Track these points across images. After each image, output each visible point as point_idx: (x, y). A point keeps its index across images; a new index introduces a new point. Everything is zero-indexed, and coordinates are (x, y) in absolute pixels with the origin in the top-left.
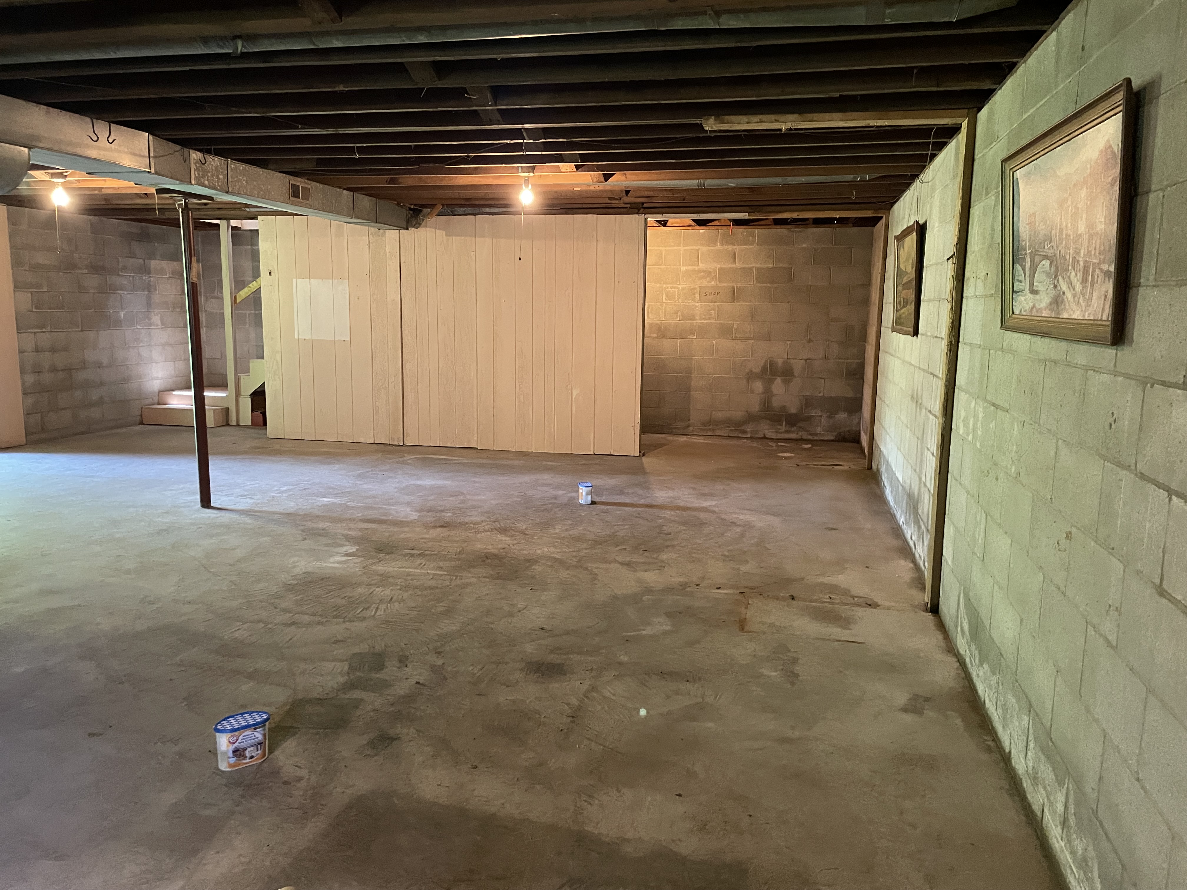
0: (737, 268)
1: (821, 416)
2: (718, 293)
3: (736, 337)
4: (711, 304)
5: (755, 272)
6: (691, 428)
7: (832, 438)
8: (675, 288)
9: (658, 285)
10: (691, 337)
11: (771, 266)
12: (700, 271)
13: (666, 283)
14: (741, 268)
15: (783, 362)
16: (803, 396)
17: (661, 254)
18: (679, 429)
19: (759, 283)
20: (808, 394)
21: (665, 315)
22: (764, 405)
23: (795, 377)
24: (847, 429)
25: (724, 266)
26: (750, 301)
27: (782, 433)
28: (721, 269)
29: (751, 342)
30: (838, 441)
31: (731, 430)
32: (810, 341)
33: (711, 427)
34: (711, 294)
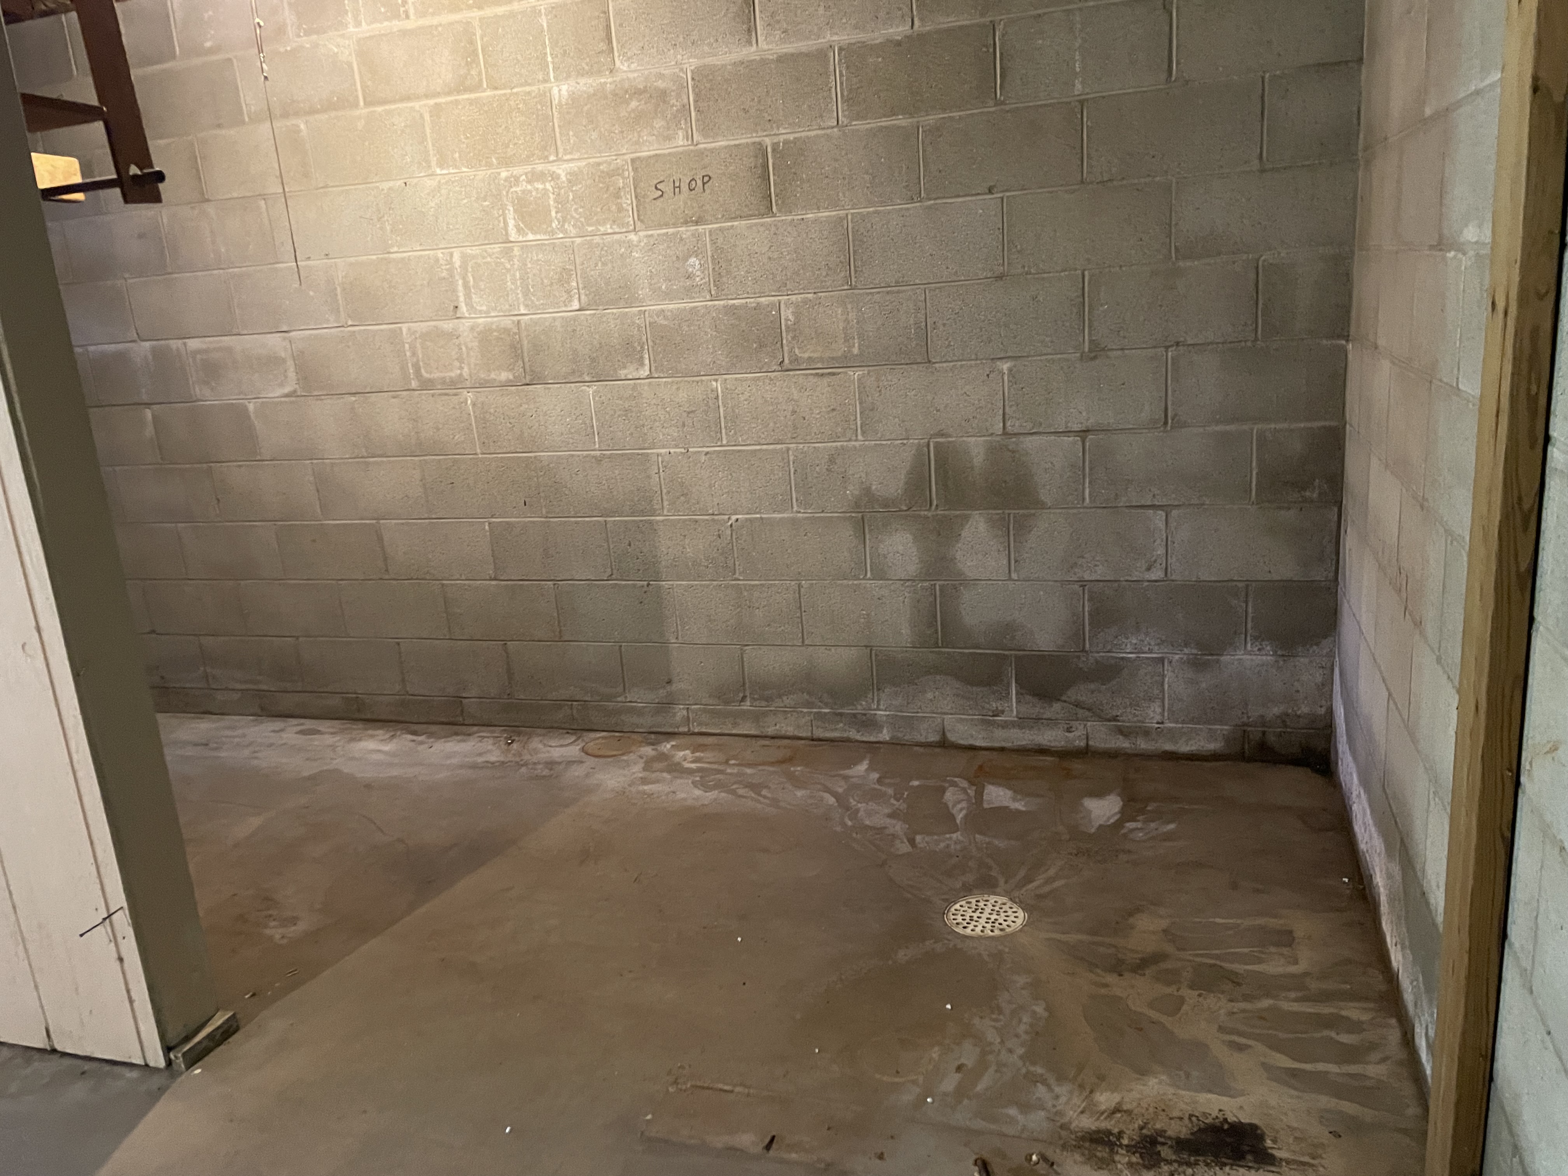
0: (764, 62)
1: (1161, 660)
2: (707, 179)
3: (795, 360)
4: (686, 231)
5: (834, 57)
6: (680, 712)
7: (1212, 746)
8: (541, 177)
9: (481, 174)
10: (629, 371)
11: (898, 30)
12: (621, 95)
13: (506, 162)
14: (782, 59)
15: (994, 451)
16: (1083, 583)
17: (472, 42)
18: (640, 713)
19: (859, 117)
20: (1101, 572)
21: (526, 294)
22: (932, 624)
23: (1043, 506)
24: (1276, 710)
25: (709, 60)
26: (834, 204)
27: (1005, 725)
28: (701, 75)
29: (855, 374)
30: (1242, 757)
31: (820, 716)
32: (1096, 351)
33: (747, 706)
34: (677, 188)
